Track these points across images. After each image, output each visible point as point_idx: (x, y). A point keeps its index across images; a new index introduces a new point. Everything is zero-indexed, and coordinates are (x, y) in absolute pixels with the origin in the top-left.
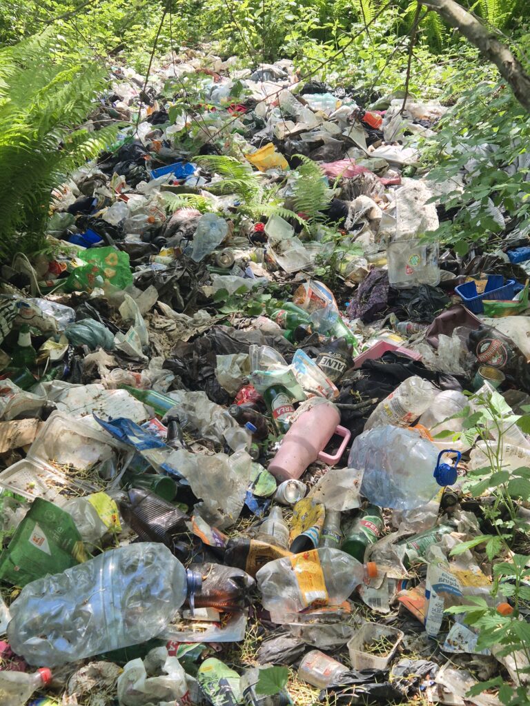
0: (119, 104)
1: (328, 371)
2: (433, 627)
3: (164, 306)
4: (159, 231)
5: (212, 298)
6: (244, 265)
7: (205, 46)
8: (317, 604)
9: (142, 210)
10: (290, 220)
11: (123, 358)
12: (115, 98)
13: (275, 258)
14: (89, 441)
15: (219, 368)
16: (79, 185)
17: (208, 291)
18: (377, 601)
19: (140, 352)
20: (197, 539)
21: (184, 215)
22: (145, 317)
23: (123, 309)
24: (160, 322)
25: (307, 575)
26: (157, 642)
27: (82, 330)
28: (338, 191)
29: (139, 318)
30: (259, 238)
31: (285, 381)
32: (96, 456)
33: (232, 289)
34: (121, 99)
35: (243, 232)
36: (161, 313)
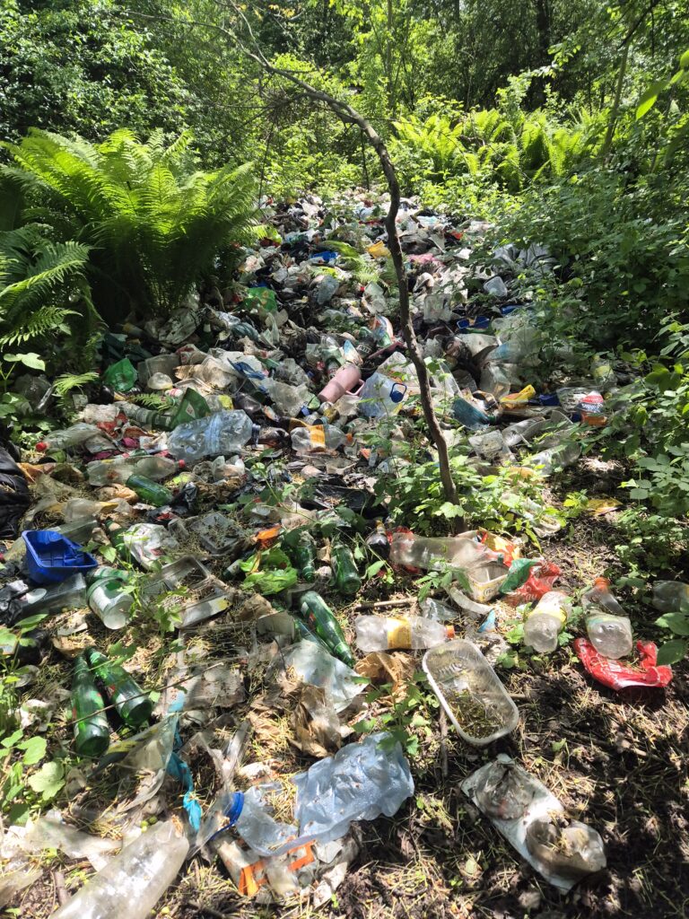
0: (304, 218)
1: (361, 353)
2: (372, 463)
3: (291, 322)
4: (305, 287)
5: (322, 322)
6: (347, 307)
7: (373, 187)
8: (319, 449)
9: (295, 274)
10: (382, 285)
11: (261, 345)
12: (303, 214)
13: (366, 305)
14: (226, 374)
15: (308, 350)
16: (265, 260)
17: (321, 318)
18: (351, 453)
19: (271, 344)
20: (267, 418)
21: (319, 279)
22: (279, 328)
23: (267, 321)
24: (289, 331)
25: (317, 436)
26: (234, 454)
27: (241, 328)
28: (414, 270)
29: (275, 326)
30: (359, 295)
31: (335, 355)
32: (229, 382)
33: (333, 317)
34: (306, 215)
35: (353, 291)
36: (290, 327)
